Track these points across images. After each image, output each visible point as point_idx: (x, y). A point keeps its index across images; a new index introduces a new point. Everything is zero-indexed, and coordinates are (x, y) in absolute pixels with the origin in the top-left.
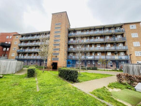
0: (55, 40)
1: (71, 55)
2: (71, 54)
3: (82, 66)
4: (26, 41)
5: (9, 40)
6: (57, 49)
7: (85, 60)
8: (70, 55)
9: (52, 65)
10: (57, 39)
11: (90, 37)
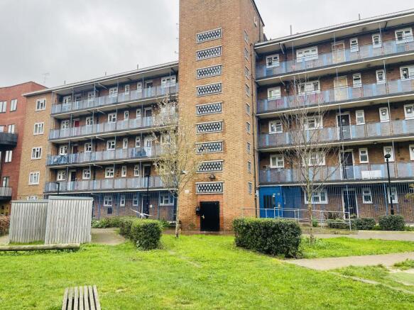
0: (201, 110)
1: (274, 164)
2: (274, 159)
3: (331, 216)
4: (78, 119)
5: (8, 119)
6: (214, 147)
7: (344, 186)
8: (272, 166)
9: (199, 213)
10: (210, 100)
11: (368, 72)
